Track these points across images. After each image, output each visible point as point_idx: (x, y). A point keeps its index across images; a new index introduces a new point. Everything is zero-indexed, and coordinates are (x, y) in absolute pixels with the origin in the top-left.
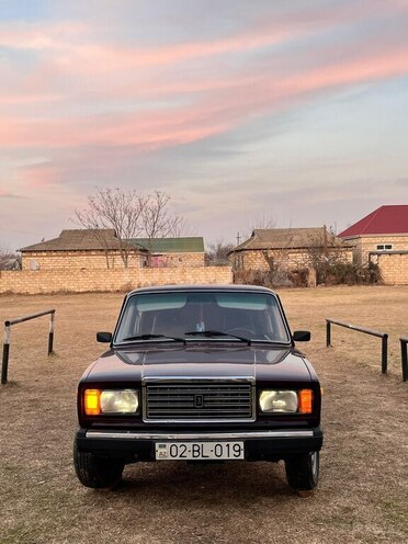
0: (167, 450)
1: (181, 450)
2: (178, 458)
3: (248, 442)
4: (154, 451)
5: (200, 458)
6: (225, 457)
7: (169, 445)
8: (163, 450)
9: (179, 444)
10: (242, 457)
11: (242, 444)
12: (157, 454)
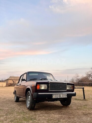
0: (55, 96)
1: (57, 96)
2: (56, 98)
3: (67, 94)
4: (52, 96)
5: (60, 97)
6: (64, 97)
7: (55, 95)
8: (54, 96)
9: (57, 95)
10: (67, 97)
11: (66, 94)
12: (53, 97)
